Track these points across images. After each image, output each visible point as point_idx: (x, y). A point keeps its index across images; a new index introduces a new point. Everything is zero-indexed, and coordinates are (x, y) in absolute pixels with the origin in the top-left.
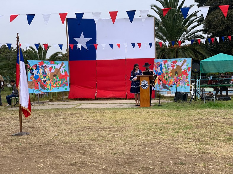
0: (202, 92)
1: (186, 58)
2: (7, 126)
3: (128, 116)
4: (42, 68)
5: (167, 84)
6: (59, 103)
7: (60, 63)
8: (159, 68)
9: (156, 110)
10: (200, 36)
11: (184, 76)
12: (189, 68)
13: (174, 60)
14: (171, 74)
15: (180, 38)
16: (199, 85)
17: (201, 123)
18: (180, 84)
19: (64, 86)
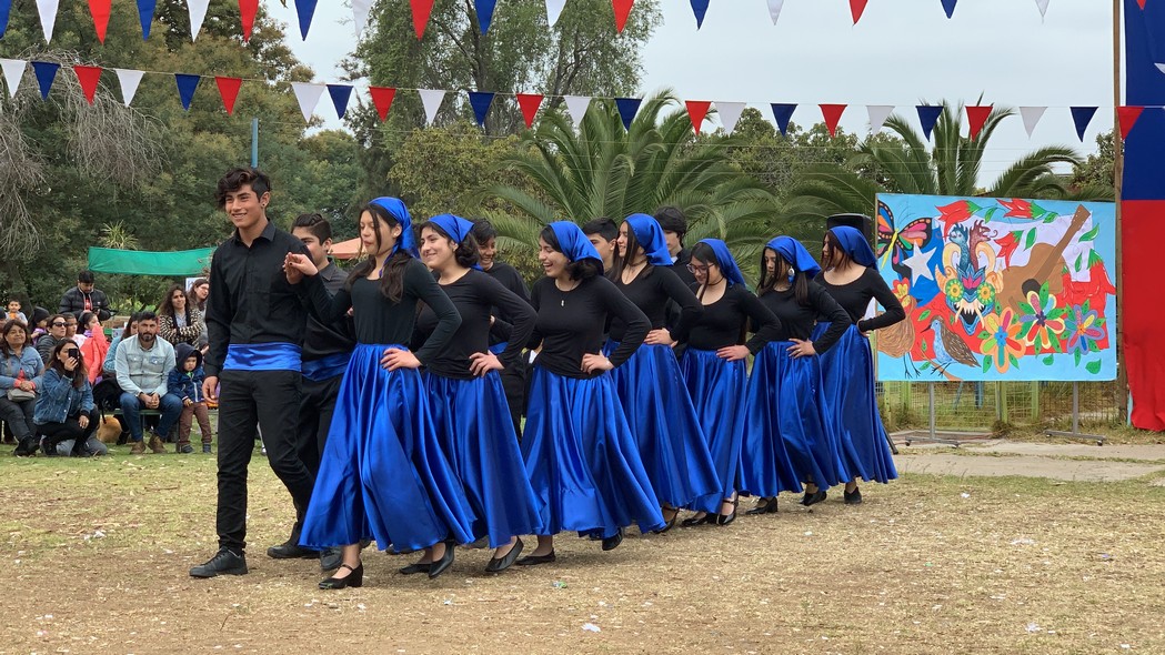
6: (1047, 448)
7: (1065, 213)
19: (1085, 349)
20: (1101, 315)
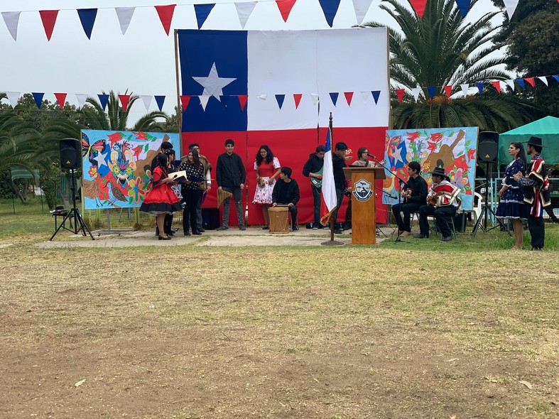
1: (464, 126)
4: (117, 149)
8: (398, 151)
10: (499, 75)
11: (459, 171)
12: (470, 152)
13: (435, 131)
14: (427, 166)
15: (449, 80)
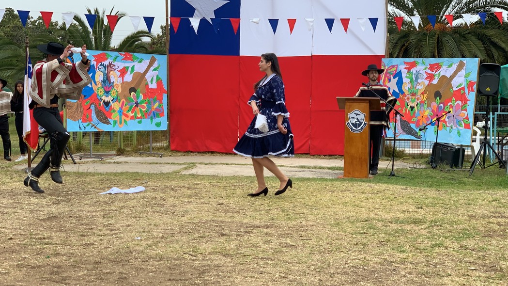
0: (500, 146)
1: (463, 57)
2: (13, 210)
3: (313, 198)
5: (413, 123)
6: (139, 159)
7: (146, 59)
8: (394, 81)
9: (383, 186)
10: (500, 3)
11: (458, 104)
12: (470, 85)
13: (432, 61)
14: (424, 98)
15: (448, 7)
16: (495, 129)
17: (499, 224)
18: (446, 122)
19: (155, 117)
20: (161, 102)
